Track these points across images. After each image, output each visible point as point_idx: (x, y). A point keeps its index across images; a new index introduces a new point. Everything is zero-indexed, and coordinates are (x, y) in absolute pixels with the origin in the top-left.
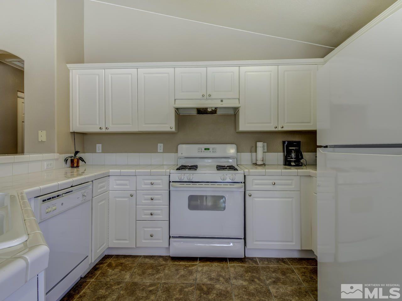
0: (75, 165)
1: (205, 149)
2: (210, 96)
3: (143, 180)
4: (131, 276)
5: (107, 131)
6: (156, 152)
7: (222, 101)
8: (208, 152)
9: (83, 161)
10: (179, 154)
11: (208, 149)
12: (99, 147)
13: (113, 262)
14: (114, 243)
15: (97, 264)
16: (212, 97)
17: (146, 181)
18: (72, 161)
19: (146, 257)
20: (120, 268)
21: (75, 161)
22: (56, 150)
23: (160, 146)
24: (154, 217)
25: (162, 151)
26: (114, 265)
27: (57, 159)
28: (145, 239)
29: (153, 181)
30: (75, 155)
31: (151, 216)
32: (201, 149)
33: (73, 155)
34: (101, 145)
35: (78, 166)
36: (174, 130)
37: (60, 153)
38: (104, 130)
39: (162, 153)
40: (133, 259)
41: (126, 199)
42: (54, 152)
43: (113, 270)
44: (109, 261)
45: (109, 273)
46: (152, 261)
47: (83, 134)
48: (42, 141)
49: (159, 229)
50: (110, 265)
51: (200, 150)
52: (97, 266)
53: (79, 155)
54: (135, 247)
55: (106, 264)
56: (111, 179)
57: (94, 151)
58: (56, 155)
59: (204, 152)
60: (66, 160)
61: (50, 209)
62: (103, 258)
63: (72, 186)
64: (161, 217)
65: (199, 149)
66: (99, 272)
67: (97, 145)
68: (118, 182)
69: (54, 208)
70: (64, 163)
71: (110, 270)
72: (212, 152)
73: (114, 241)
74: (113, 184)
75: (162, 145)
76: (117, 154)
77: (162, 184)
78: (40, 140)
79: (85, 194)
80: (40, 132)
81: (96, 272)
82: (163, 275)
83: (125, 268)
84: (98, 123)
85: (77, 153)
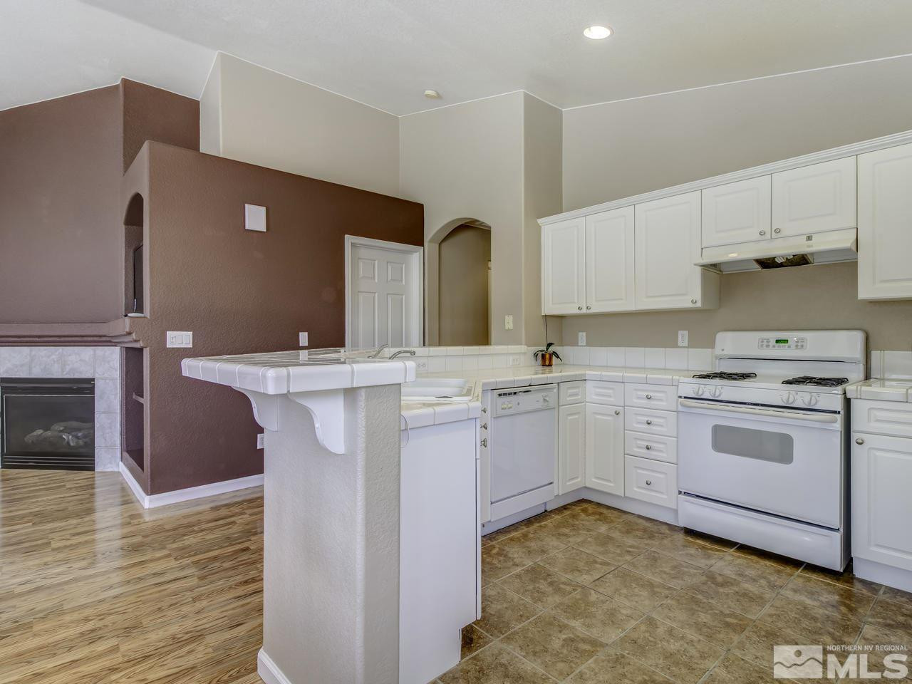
0: (547, 363)
1: (777, 341)
2: (778, 231)
3: (636, 390)
4: (610, 529)
5: (588, 311)
6: (675, 345)
7: (809, 238)
8: (784, 347)
9: (558, 357)
10: (718, 351)
11: (786, 341)
12: (582, 336)
13: (590, 508)
14: (593, 482)
15: (568, 505)
16: (784, 233)
17: (639, 393)
18: (543, 356)
19: (639, 516)
20: (597, 517)
21: (547, 356)
22: (524, 341)
23: (683, 337)
24: (653, 454)
25: (686, 344)
26: (590, 512)
27: (525, 353)
28: (639, 487)
29: (651, 394)
30: (547, 349)
31: (646, 451)
32: (768, 342)
33: (545, 348)
34: (584, 334)
35: (550, 365)
36: (699, 305)
37: (528, 345)
38: (584, 311)
39: (686, 347)
40: (619, 514)
41: (610, 418)
42: (521, 344)
43: (587, 516)
44: (585, 505)
45: (581, 517)
46: (648, 524)
47: (561, 317)
48: (509, 330)
49: (662, 476)
50: (584, 511)
51: (764, 344)
52: (568, 506)
53: (551, 349)
54: (623, 496)
55: (579, 508)
56: (589, 385)
57: (575, 344)
58: (523, 348)
59: (774, 346)
60: (536, 355)
61: (505, 406)
62: (579, 501)
63: (530, 386)
64: (665, 455)
65: (762, 342)
66: (568, 513)
67: (580, 334)
68: (598, 390)
69: (510, 405)
70: (534, 359)
71: (583, 515)
72: (793, 347)
73: (594, 480)
74: (591, 391)
75: (686, 333)
76: (609, 348)
77: (666, 399)
78: (507, 328)
79: (547, 399)
80: (506, 317)
81: (565, 511)
82: (657, 543)
83: (603, 518)
84: (576, 301)
85: (550, 345)
